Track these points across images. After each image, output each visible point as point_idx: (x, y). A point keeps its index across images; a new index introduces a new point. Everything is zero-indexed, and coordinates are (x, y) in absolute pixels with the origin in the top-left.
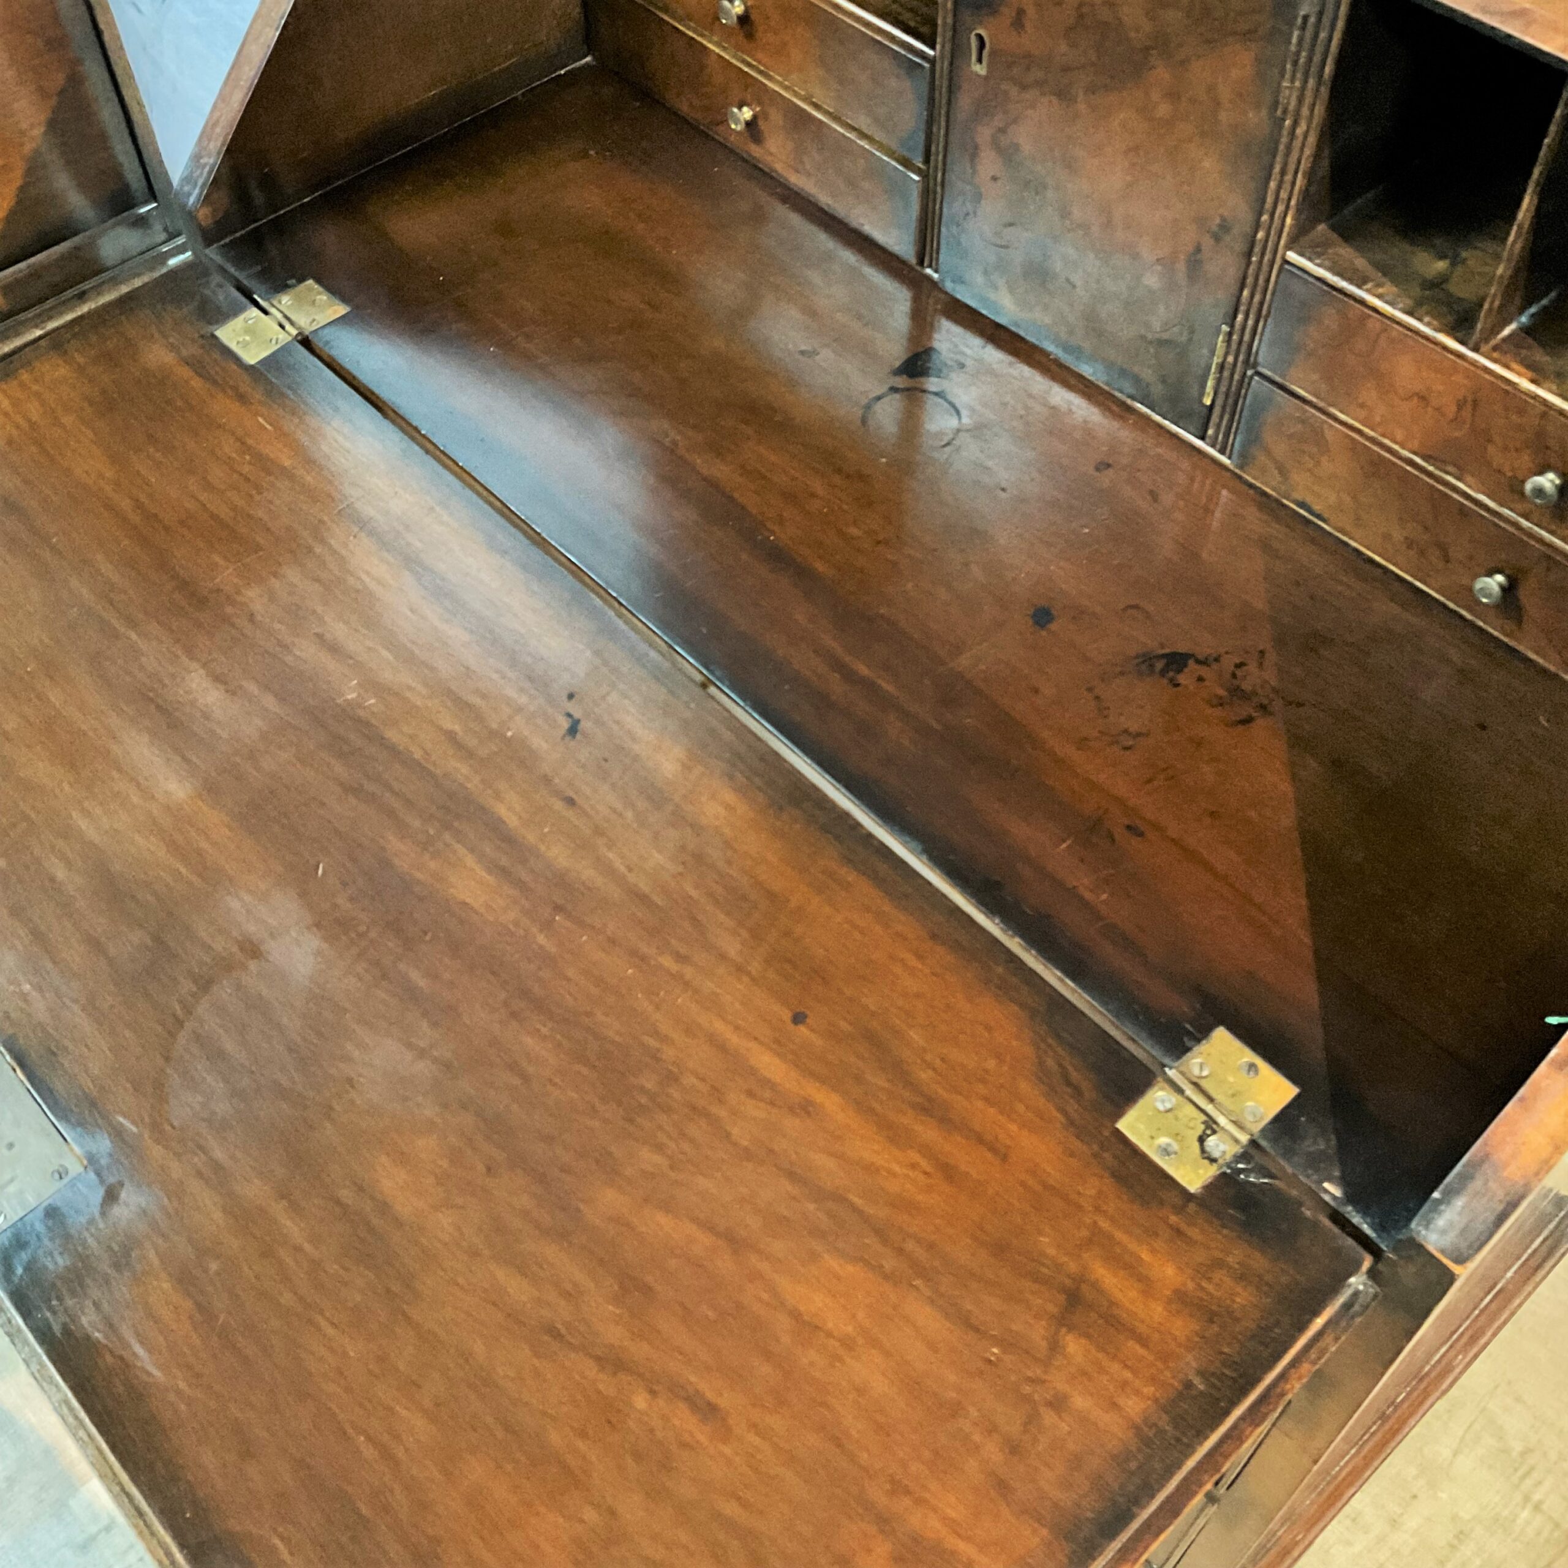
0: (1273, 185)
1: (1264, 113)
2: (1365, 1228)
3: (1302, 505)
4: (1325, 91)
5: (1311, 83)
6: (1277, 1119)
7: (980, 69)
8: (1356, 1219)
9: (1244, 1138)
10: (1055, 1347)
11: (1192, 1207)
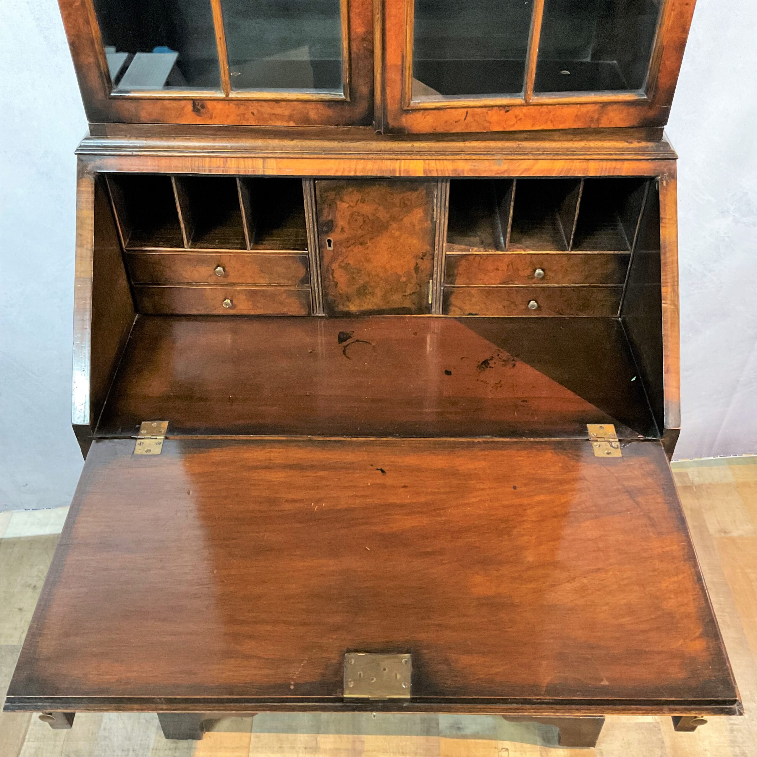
0: (437, 238)
1: (429, 222)
2: (653, 438)
3: (470, 314)
4: (447, 210)
5: (443, 209)
6: (617, 432)
7: (331, 249)
8: (650, 438)
9: (618, 440)
10: (637, 503)
11: (625, 459)
